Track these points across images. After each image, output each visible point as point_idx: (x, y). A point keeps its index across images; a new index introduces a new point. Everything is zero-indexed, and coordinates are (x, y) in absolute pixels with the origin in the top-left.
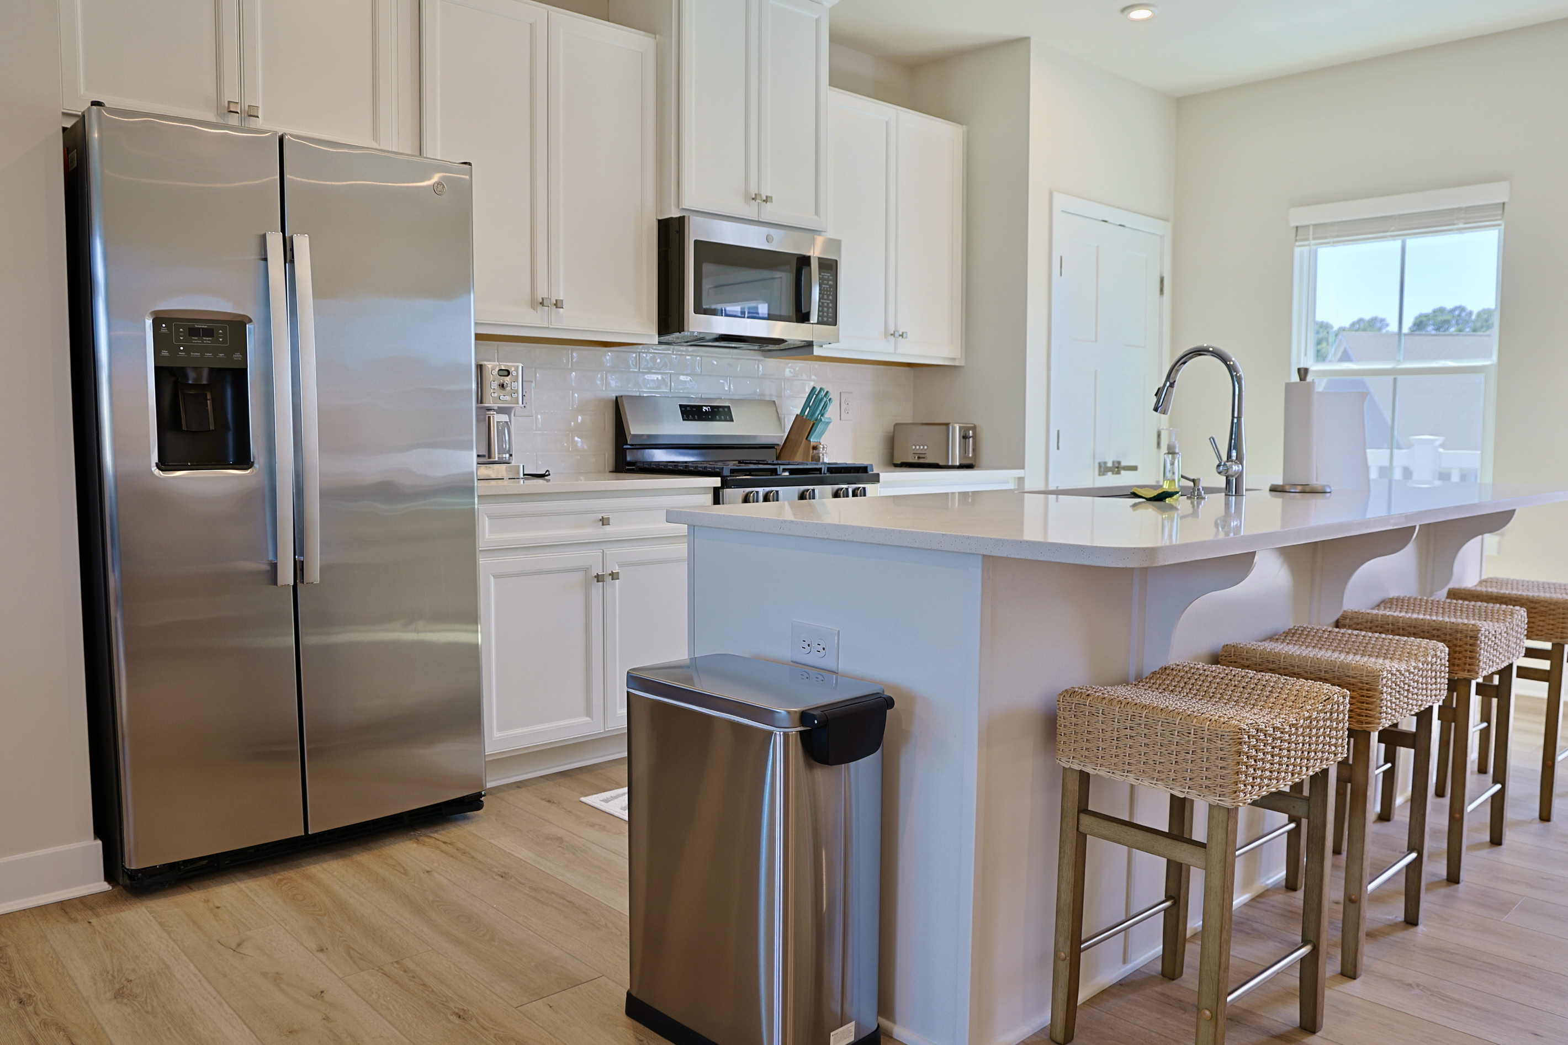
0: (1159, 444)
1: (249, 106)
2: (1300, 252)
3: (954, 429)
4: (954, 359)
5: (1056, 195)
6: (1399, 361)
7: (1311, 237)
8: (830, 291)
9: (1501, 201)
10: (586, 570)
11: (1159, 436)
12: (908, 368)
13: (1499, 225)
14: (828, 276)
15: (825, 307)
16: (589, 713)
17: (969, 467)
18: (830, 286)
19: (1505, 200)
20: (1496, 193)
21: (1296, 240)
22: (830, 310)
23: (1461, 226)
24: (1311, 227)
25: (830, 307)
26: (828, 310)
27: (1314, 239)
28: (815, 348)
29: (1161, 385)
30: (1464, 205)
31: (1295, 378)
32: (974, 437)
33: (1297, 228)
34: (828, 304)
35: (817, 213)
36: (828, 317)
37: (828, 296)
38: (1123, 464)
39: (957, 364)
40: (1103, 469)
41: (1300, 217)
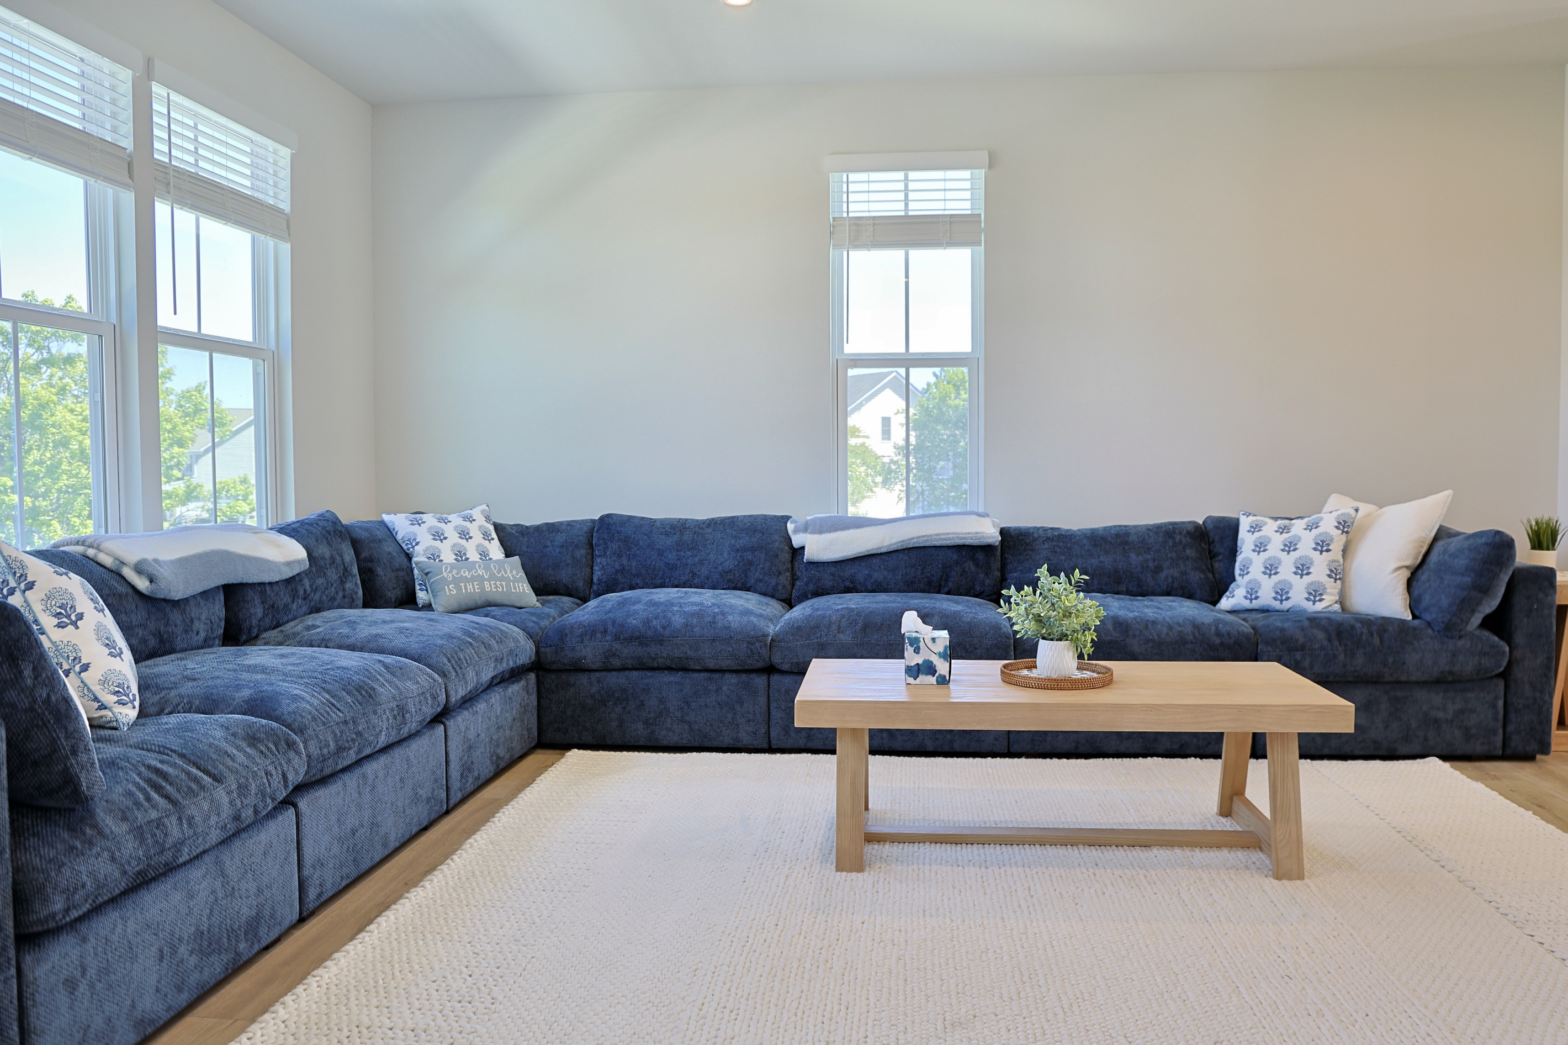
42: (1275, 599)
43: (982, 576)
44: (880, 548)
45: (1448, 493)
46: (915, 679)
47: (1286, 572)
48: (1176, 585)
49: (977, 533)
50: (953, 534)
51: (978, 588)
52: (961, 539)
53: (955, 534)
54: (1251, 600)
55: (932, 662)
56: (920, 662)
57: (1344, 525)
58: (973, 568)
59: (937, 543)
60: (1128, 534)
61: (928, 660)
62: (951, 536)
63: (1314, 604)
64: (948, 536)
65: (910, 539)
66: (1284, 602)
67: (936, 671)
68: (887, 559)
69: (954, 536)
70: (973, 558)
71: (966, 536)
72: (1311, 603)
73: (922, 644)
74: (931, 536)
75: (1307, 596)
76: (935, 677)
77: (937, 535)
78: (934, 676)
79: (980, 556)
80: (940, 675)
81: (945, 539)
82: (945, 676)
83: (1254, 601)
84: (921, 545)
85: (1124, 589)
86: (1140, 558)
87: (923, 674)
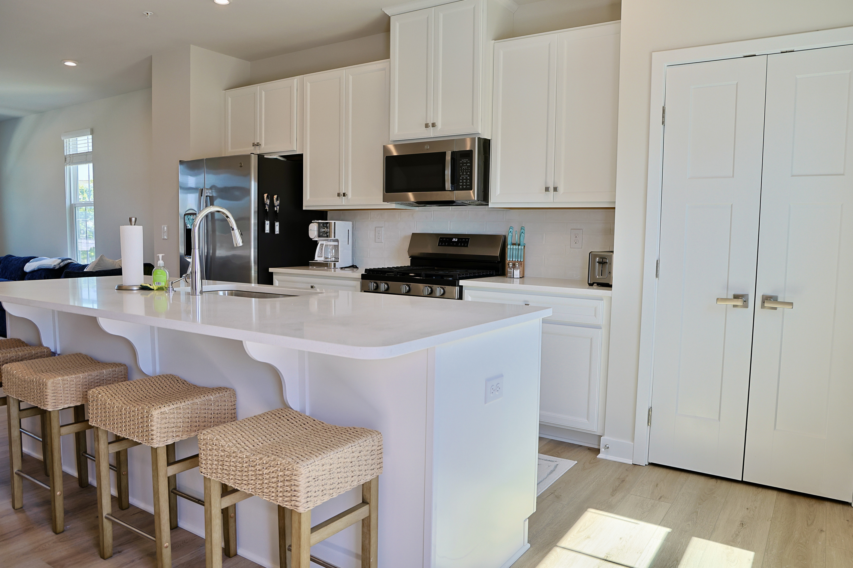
1: (257, 143)
8: (468, 170)
14: (467, 161)
15: (465, 179)
18: (468, 166)
22: (468, 181)
25: (468, 179)
26: (467, 181)
34: (466, 177)
35: (473, 124)
36: (466, 185)
37: (467, 173)
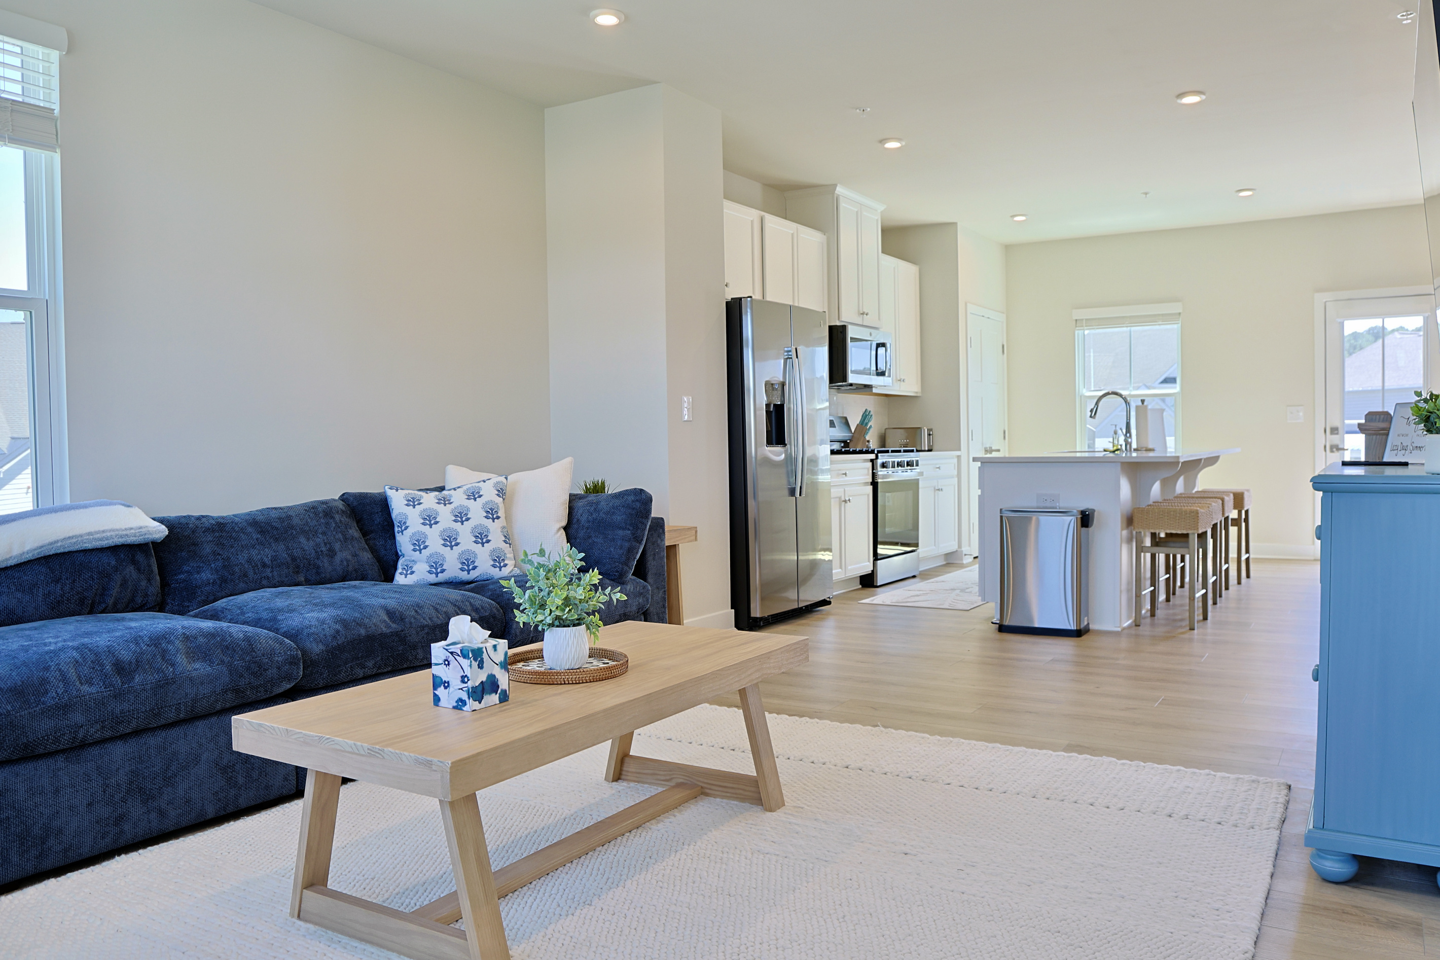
0: (1004, 438)
2: (1078, 333)
3: (924, 430)
4: (917, 393)
5: (968, 304)
6: (1131, 390)
7: (1084, 325)
9: (1179, 312)
10: (840, 498)
11: (1004, 432)
12: (885, 398)
13: (1178, 323)
16: (841, 568)
17: (930, 450)
19: (1181, 311)
20: (1176, 308)
21: (1076, 327)
23: (1160, 323)
24: (1084, 320)
27: (1086, 326)
28: (874, 389)
29: (1093, 407)
30: (1161, 313)
31: (1140, 403)
32: (932, 435)
33: (1076, 320)
35: (879, 319)
38: (993, 448)
39: (918, 395)
40: (986, 451)
41: (1079, 314)
42: (462, 570)
43: (144, 583)
44: (7, 560)
45: (569, 460)
46: (480, 703)
47: (466, 541)
48: (350, 568)
49: (141, 528)
50: (110, 531)
51: (139, 600)
52: (121, 537)
53: (113, 530)
54: (437, 574)
55: (494, 676)
56: (484, 679)
57: (501, 492)
58: (134, 574)
59: (89, 546)
60: (289, 517)
61: (491, 674)
62: (109, 534)
63: (500, 570)
64: (104, 535)
65: (51, 544)
66: (471, 572)
67: (498, 687)
68: (17, 574)
69: (112, 533)
70: (134, 562)
71: (128, 532)
72: (498, 569)
73: (485, 656)
74: (81, 536)
75: (492, 563)
76: (498, 695)
77: (90, 534)
78: (496, 693)
79: (140, 557)
80: (502, 690)
81: (101, 539)
82: (506, 691)
83: (440, 575)
84: (66, 550)
85: (303, 579)
86: (311, 543)
87: (487, 693)
